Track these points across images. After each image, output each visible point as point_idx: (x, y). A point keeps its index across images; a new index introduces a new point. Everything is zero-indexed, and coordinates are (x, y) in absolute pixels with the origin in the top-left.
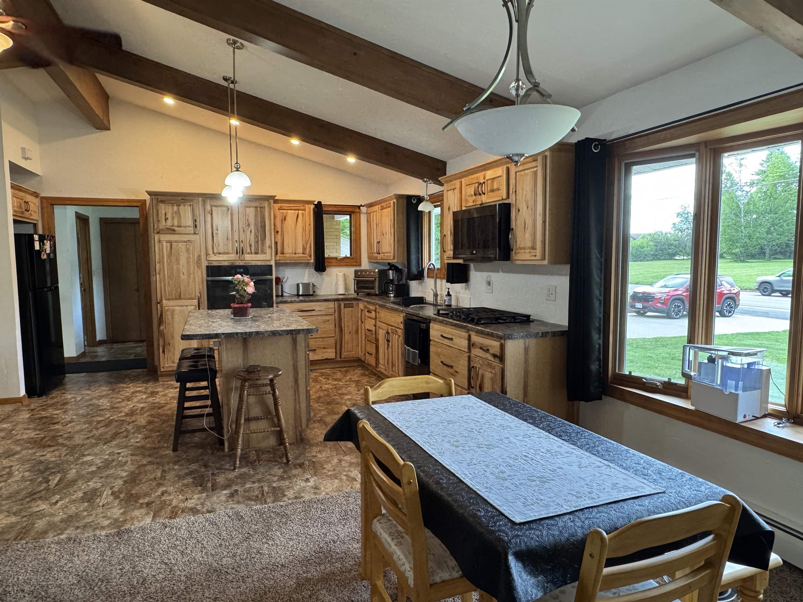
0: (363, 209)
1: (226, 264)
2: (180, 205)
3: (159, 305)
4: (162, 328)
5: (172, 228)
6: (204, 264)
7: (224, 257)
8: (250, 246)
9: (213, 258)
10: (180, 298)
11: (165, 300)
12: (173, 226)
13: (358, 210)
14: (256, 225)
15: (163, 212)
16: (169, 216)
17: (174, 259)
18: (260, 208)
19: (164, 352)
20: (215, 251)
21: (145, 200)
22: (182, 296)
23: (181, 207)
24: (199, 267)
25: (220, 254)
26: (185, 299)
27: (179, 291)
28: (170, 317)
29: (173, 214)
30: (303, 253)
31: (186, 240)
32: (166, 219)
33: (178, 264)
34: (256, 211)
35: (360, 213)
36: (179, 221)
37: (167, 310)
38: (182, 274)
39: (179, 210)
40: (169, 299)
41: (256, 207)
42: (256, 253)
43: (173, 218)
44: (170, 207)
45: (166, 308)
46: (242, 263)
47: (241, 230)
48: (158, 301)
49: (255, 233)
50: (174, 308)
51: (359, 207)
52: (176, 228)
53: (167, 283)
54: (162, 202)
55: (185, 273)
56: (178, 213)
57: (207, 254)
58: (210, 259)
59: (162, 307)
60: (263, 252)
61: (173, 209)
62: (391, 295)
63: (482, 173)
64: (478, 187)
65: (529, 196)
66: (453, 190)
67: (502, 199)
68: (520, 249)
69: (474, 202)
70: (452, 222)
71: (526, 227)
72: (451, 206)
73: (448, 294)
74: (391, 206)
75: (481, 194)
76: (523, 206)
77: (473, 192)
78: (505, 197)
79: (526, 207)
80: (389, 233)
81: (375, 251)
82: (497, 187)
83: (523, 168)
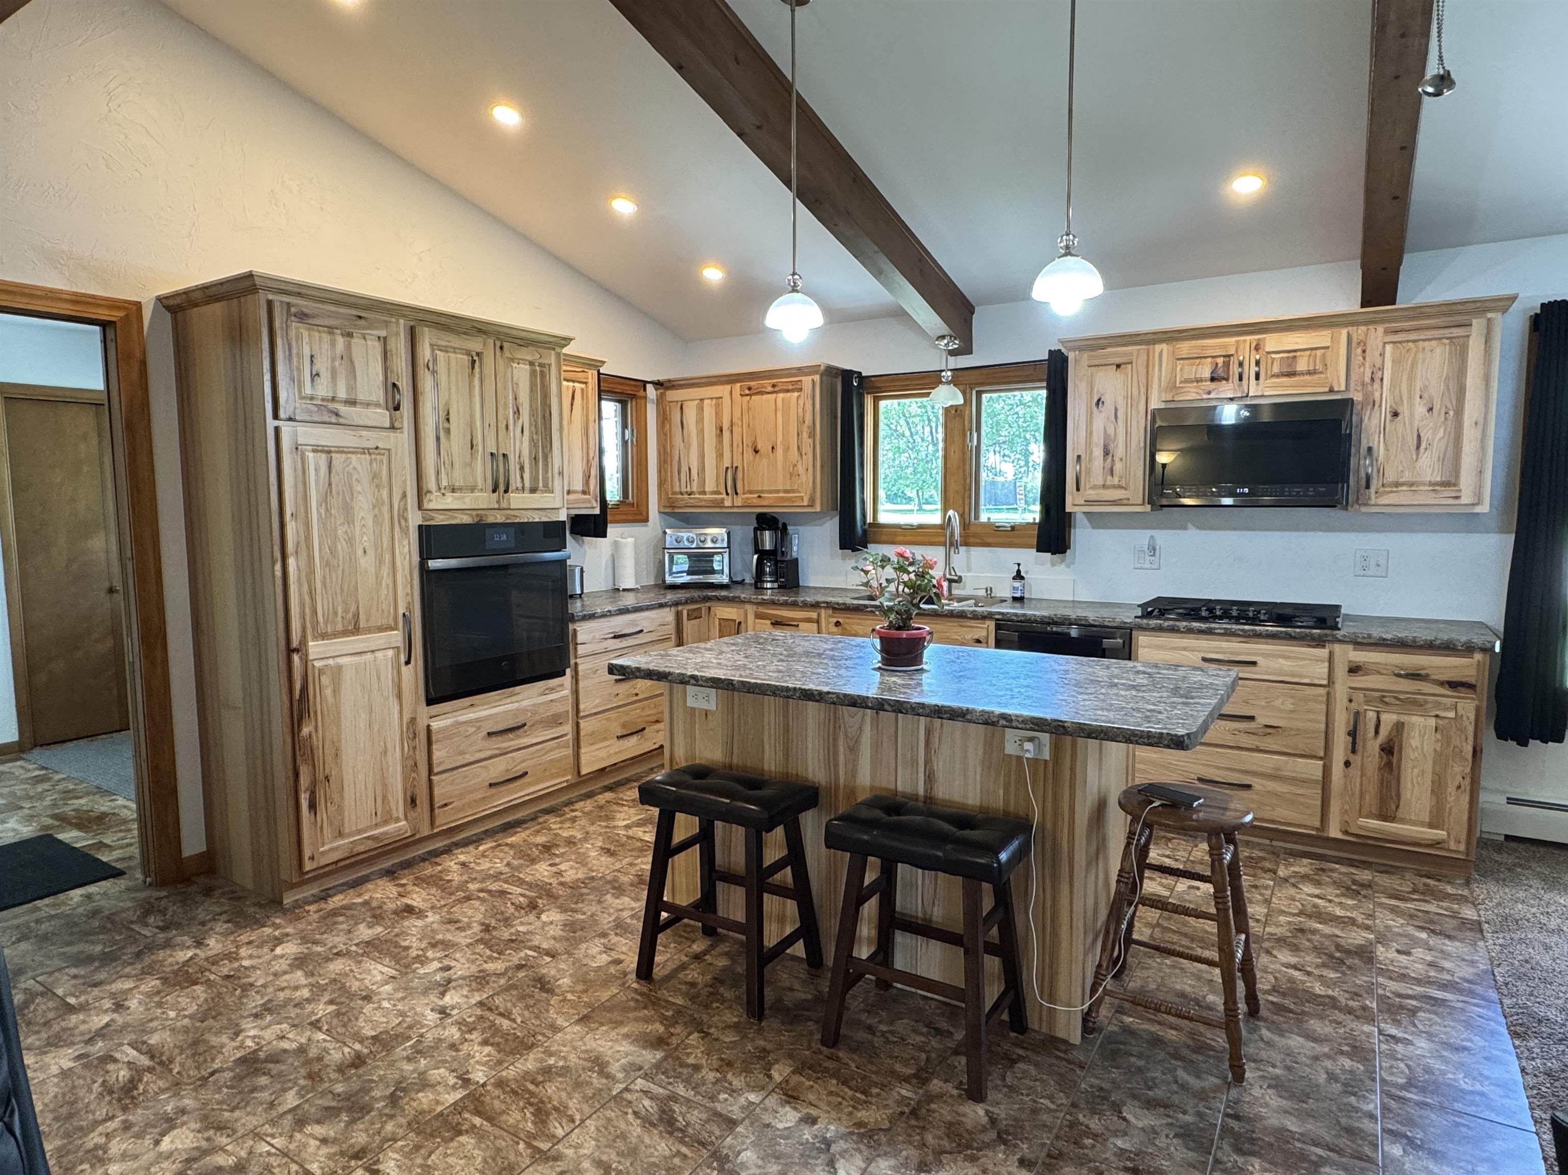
0: (651, 391)
1: (465, 519)
2: (350, 335)
3: (296, 658)
4: (305, 731)
5: (331, 406)
6: (415, 519)
7: (468, 501)
8: (522, 469)
9: (434, 502)
10: (356, 630)
11: (315, 638)
12: (333, 399)
13: (642, 393)
14: (533, 413)
15: (307, 351)
16: (322, 365)
17: (335, 502)
18: (540, 365)
19: (313, 806)
20: (444, 483)
21: (138, 305)
22: (362, 624)
23: (356, 341)
24: (405, 531)
25: (453, 491)
26: (369, 630)
27: (353, 608)
28: (328, 692)
29: (333, 360)
30: (584, 492)
31: (371, 444)
32: (315, 376)
33: (350, 520)
34: (533, 374)
35: (645, 397)
36: (351, 388)
37: (321, 671)
38: (360, 552)
39: (348, 347)
40: (324, 636)
41: (531, 364)
42: (533, 490)
43: (334, 373)
44: (326, 337)
45: (318, 664)
46: (499, 518)
47: (502, 426)
48: (295, 644)
49: (531, 433)
50: (341, 661)
51: (645, 383)
52: (343, 409)
53: (319, 585)
54: (302, 316)
55: (371, 553)
56: (348, 358)
57: (421, 493)
58: (432, 506)
59: (305, 662)
60: (548, 489)
61: (333, 344)
62: (769, 585)
63: (1248, 338)
64: (1227, 365)
65: (1436, 390)
66: (1118, 366)
67: (1331, 391)
68: (1397, 484)
69: (1209, 393)
70: (1111, 431)
71: (1423, 446)
72: (1107, 398)
73: (1019, 576)
74: (800, 390)
75: (1241, 379)
76: (1411, 406)
77: (1207, 374)
78: (1343, 388)
79: (1425, 410)
80: (787, 449)
81: (710, 486)
82: (1311, 368)
83: (1414, 336)
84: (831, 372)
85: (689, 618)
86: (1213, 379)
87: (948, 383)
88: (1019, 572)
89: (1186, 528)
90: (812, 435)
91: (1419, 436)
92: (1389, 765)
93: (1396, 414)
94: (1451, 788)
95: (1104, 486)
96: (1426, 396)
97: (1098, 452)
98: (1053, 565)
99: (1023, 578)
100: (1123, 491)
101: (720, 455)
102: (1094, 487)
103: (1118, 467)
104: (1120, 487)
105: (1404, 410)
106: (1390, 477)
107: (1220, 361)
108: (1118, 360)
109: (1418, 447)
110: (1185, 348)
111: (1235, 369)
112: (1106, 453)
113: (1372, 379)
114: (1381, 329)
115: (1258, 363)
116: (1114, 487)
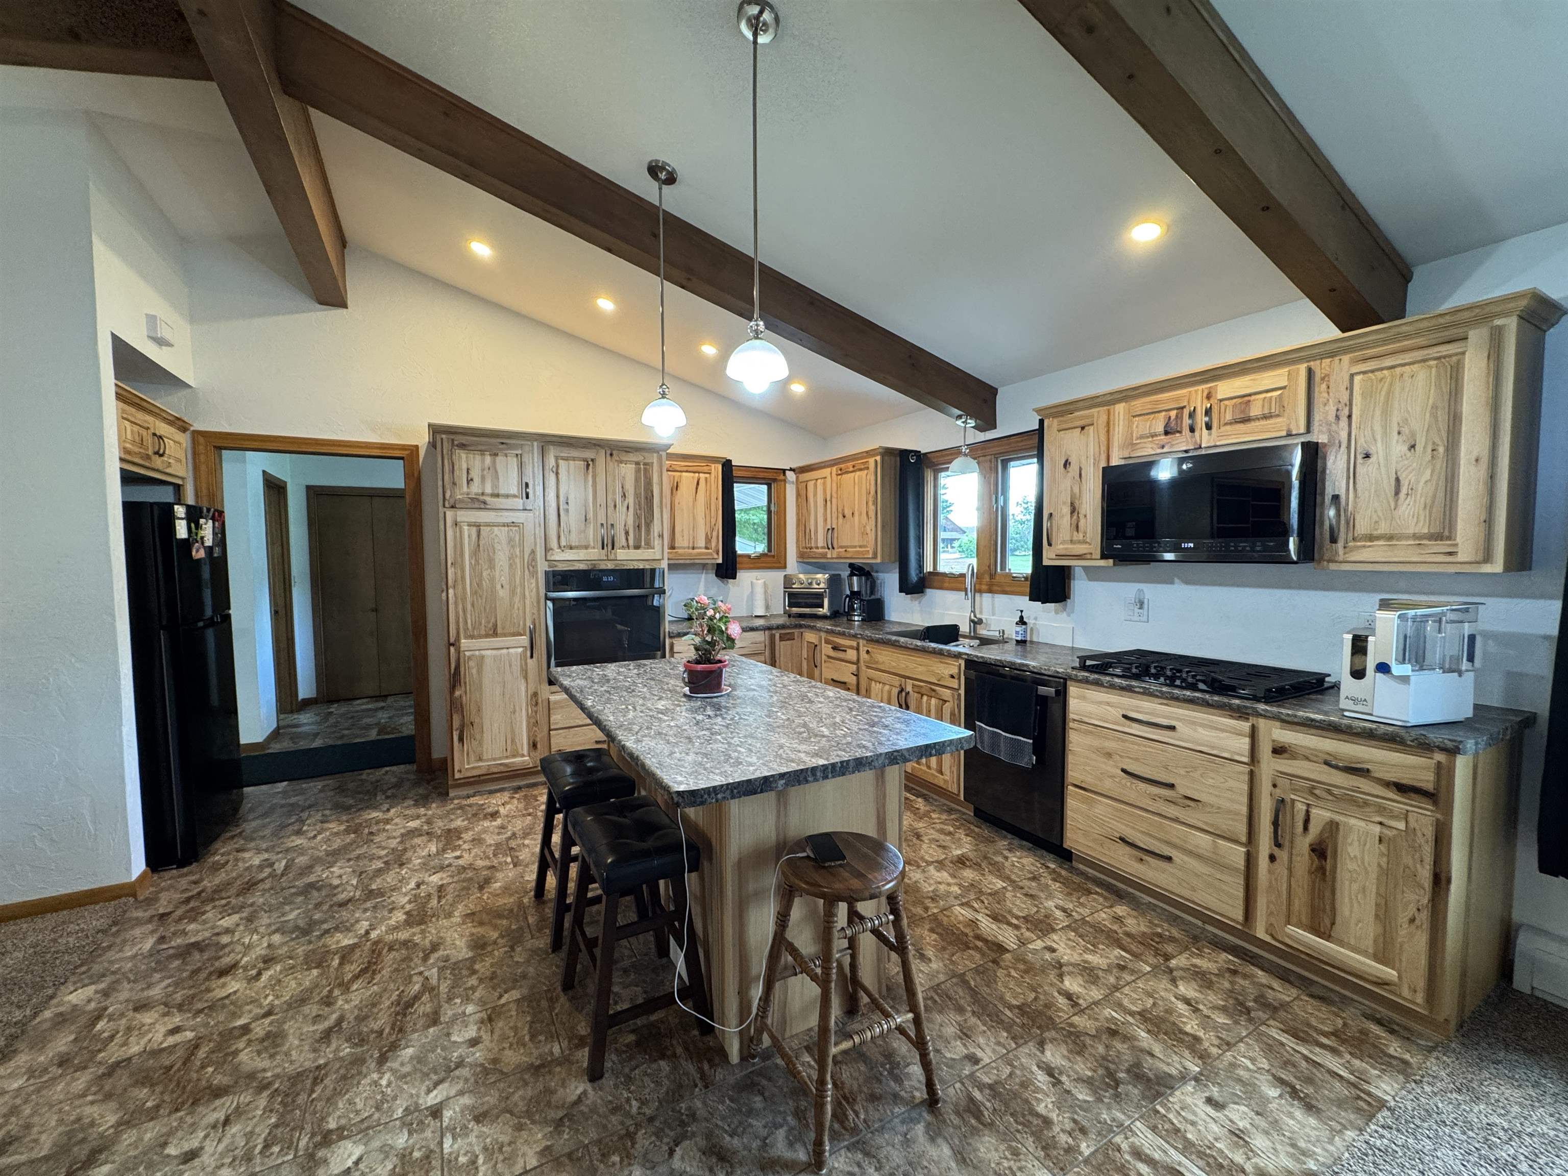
0: (791, 476)
1: (582, 567)
2: (496, 455)
3: (452, 649)
4: (457, 693)
5: (481, 498)
6: (542, 566)
7: (581, 555)
8: (627, 533)
9: (558, 555)
10: (495, 634)
11: (466, 638)
12: (483, 494)
13: (782, 477)
14: (637, 496)
15: (464, 466)
16: (475, 474)
17: (483, 555)
18: (645, 464)
19: (461, 739)
20: (563, 543)
21: (417, 447)
22: (499, 631)
23: (500, 459)
24: (534, 574)
25: (571, 548)
26: (505, 635)
27: (493, 620)
28: (474, 671)
29: (483, 470)
30: (707, 548)
31: (509, 520)
32: (470, 481)
33: (492, 567)
34: (638, 471)
35: (785, 481)
36: (495, 486)
37: (469, 658)
38: (499, 587)
39: (494, 462)
40: (472, 637)
41: (637, 463)
42: (637, 547)
43: (483, 478)
44: (478, 457)
45: (467, 654)
46: (610, 566)
47: (611, 505)
48: (452, 640)
49: (635, 510)
50: (483, 652)
51: (784, 471)
52: (488, 499)
53: (469, 607)
54: (462, 446)
55: (507, 587)
56: (493, 468)
57: (547, 549)
58: (553, 558)
59: (458, 651)
60: (649, 545)
61: (483, 461)
62: (856, 618)
63: (1200, 388)
64: (1179, 417)
65: (1419, 423)
66: (1082, 428)
67: (1289, 434)
68: (1371, 538)
69: (1163, 447)
70: (1076, 490)
71: (1404, 490)
72: (1073, 460)
73: (1022, 622)
74: (868, 468)
75: (1192, 431)
76: (1387, 446)
77: (1161, 429)
78: (1302, 430)
79: (1405, 448)
80: (860, 514)
81: (820, 544)
82: (1266, 411)
83: (1388, 362)
84: (888, 452)
85: (781, 639)
86: (1166, 433)
87: (966, 455)
88: (1021, 618)
89: (1172, 583)
90: (875, 503)
91: (1398, 480)
92: (1322, 870)
93: (1367, 456)
94: (1403, 918)
95: (1071, 542)
96: (1406, 430)
97: (1067, 510)
98: (1057, 613)
99: (1025, 623)
100: (1087, 546)
101: (825, 520)
102: (1063, 542)
104: (1085, 542)
105: (1378, 450)
106: (1362, 527)
107: (1173, 414)
108: (1081, 423)
109: (1397, 493)
110: (1140, 404)
111: (1187, 421)
112: (1073, 510)
113: (1337, 417)
114: (1346, 358)
115: (1208, 412)
116: (1079, 542)
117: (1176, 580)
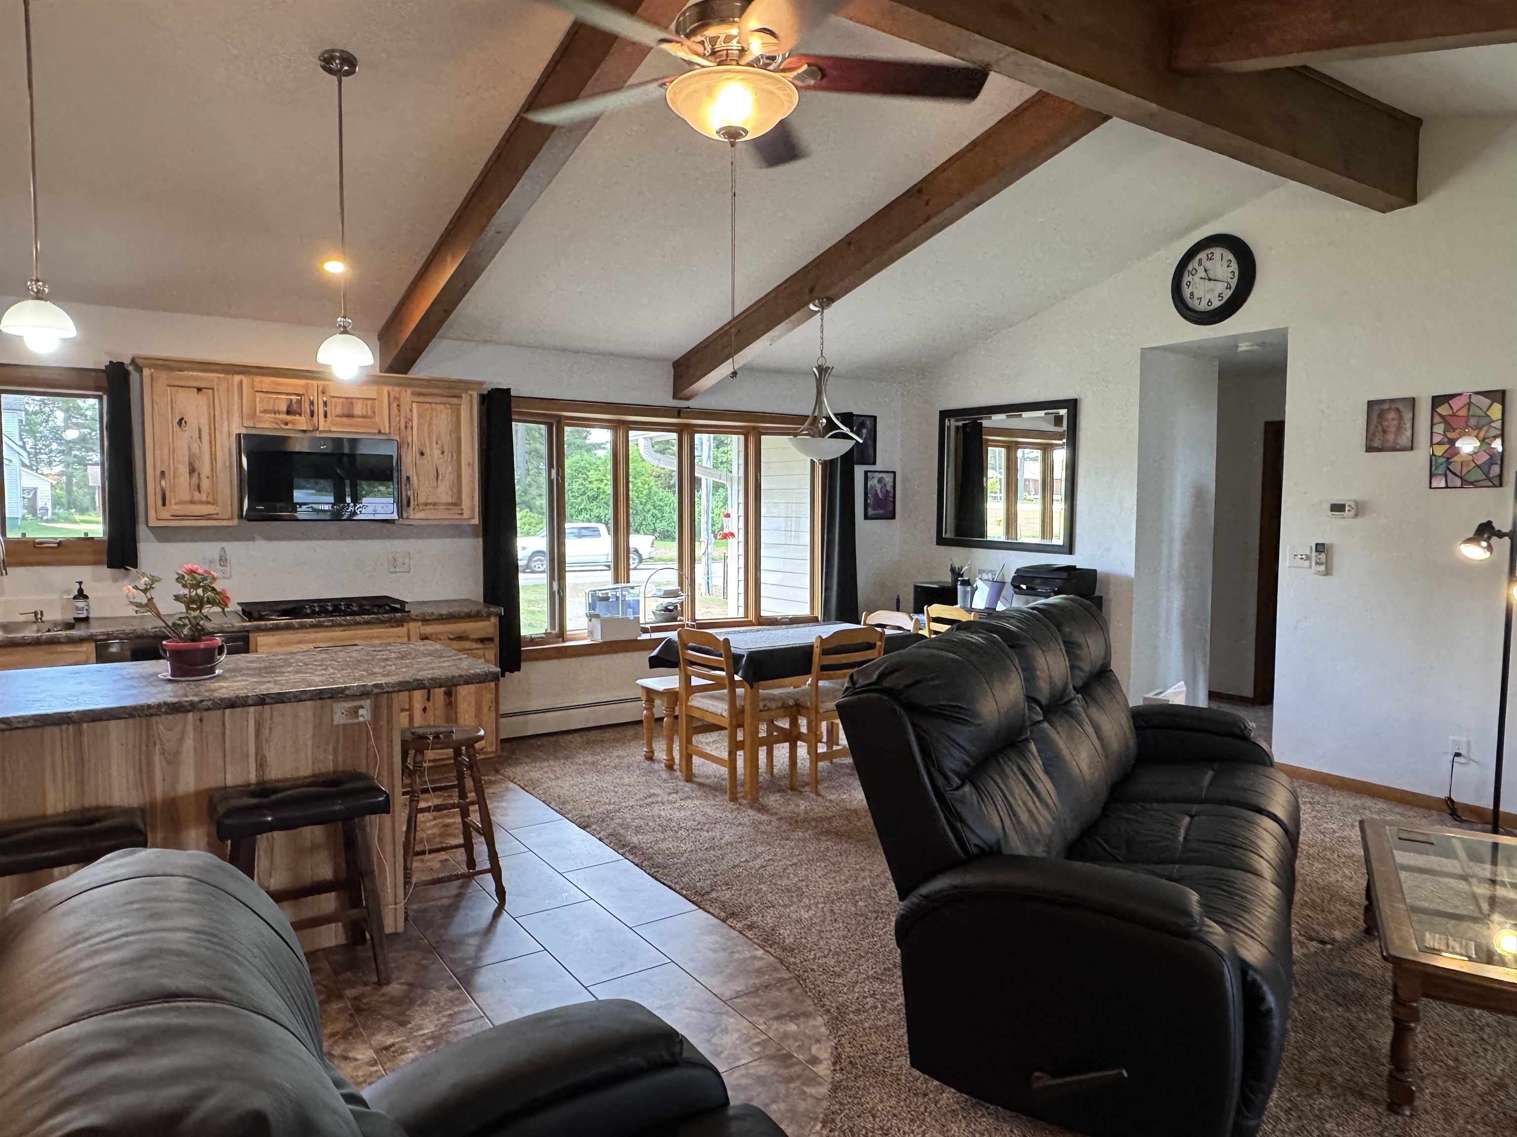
63: (315, 382)
64: (299, 402)
65: (445, 438)
66: (199, 390)
67: (380, 432)
69: (286, 424)
70: (195, 448)
71: (440, 477)
72: (190, 418)
73: (81, 595)
75: (312, 415)
76: (431, 450)
77: (284, 408)
78: (387, 431)
79: (439, 452)
82: (365, 413)
83: (429, 399)
86: (288, 413)
88: (81, 591)
89: (253, 539)
91: (437, 470)
92: (450, 703)
93: (422, 454)
94: (485, 710)
95: (192, 502)
96: (439, 442)
97: (184, 470)
99: (86, 597)
100: (210, 506)
102: (180, 502)
103: (205, 484)
104: (208, 503)
105: (427, 451)
106: (422, 499)
107: (294, 398)
108: (199, 384)
109: (437, 478)
110: (267, 382)
111: (306, 406)
112: (192, 470)
113: (406, 427)
114: (409, 391)
115: (325, 404)
116: (202, 502)
117: (258, 537)
